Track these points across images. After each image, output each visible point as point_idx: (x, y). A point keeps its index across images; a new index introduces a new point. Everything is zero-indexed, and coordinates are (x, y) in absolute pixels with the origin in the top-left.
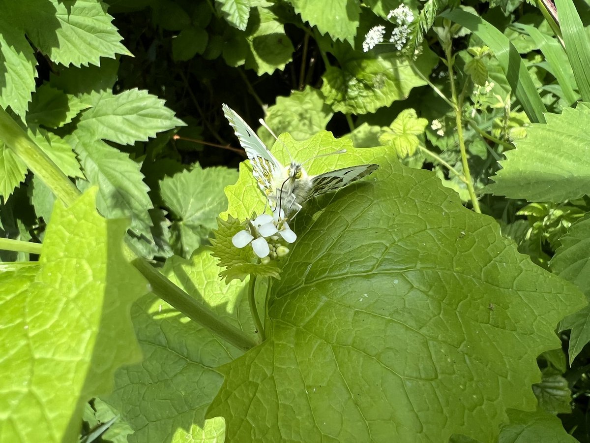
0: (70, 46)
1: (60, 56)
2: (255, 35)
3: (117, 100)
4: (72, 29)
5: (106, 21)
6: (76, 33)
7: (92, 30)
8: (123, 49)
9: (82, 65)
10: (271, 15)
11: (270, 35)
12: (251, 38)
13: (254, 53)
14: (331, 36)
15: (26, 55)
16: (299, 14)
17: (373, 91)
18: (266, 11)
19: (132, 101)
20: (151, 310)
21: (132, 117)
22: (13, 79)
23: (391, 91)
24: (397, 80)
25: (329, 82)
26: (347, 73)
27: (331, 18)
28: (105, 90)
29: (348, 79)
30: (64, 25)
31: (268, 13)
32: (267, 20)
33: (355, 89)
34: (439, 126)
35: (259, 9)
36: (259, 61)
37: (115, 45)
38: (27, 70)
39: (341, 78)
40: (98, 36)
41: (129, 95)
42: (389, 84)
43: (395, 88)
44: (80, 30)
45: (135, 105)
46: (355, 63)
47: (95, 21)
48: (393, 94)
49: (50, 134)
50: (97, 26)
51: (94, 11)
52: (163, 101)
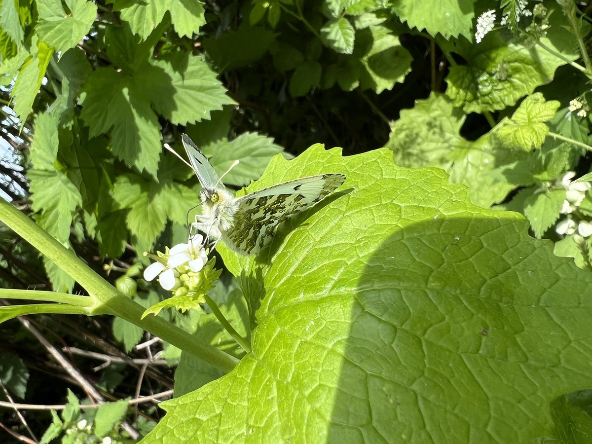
0: (186, 107)
1: (178, 118)
2: (370, 55)
3: (233, 145)
4: (186, 92)
5: (211, 79)
6: (190, 95)
7: (201, 89)
8: (227, 100)
9: (196, 122)
10: (385, 30)
11: (386, 51)
12: (365, 58)
13: (371, 72)
14: (443, 35)
15: (153, 123)
16: (406, 22)
17: (510, 82)
18: (379, 28)
19: (245, 145)
20: (213, 343)
21: (247, 159)
22: (146, 146)
23: (531, 77)
24: (537, 64)
25: (454, 83)
26: (476, 69)
27: (440, 16)
28: (221, 140)
29: (477, 74)
30: (180, 91)
31: (382, 29)
32: (381, 36)
33: (487, 84)
34: (579, 105)
35: (371, 28)
36: (377, 79)
37: (221, 98)
38: (154, 135)
39: (469, 75)
40: (206, 93)
41: (242, 140)
42: (528, 71)
43: (535, 73)
44: (192, 92)
45: (247, 148)
46: (483, 56)
47: (204, 81)
48: (534, 79)
49: (181, 186)
50: (205, 85)
51: (201, 72)
52: (271, 140)
